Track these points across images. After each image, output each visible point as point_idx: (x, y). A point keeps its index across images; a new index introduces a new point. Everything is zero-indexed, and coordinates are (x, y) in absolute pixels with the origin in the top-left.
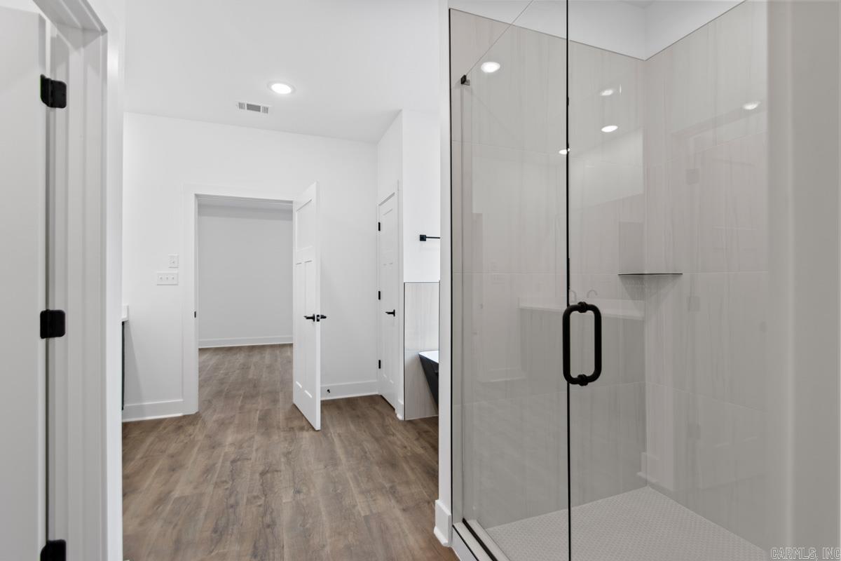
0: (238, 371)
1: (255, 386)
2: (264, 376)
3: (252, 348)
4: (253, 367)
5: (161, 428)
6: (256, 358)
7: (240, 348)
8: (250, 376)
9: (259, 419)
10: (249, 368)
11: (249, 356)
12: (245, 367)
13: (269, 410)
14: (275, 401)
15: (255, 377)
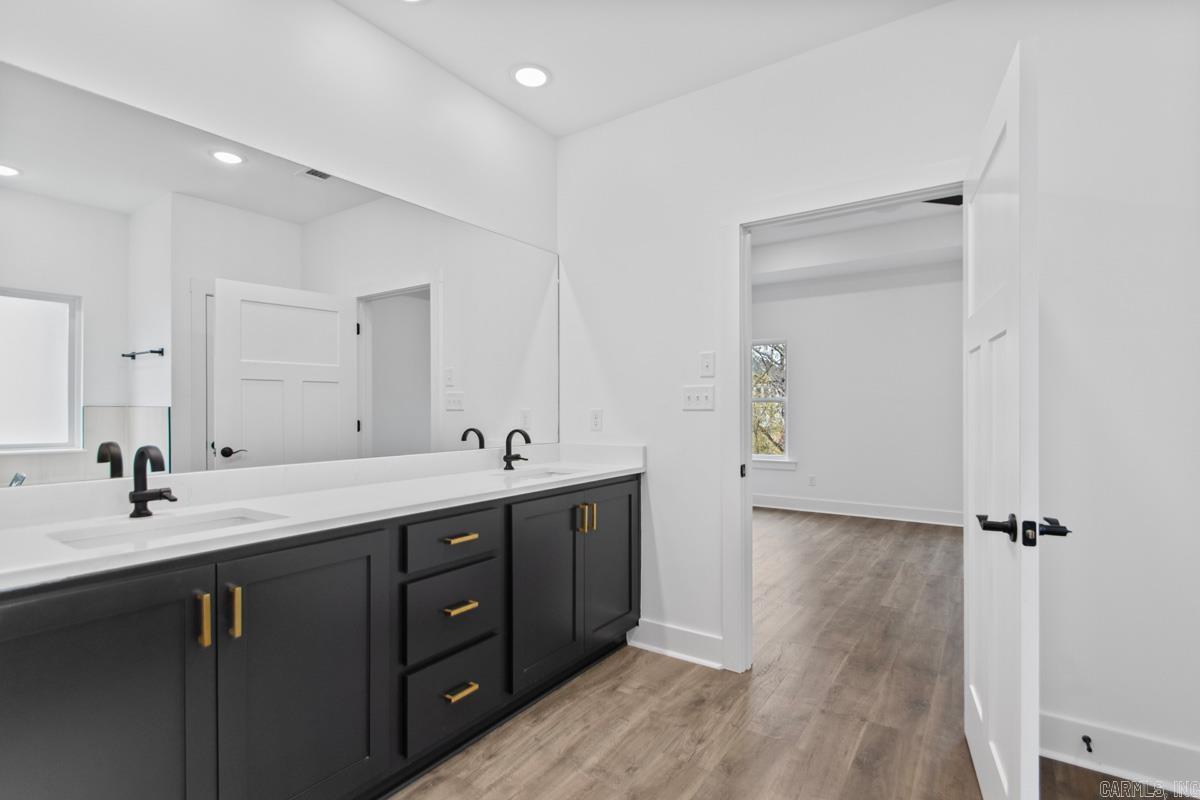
0: (867, 580)
1: (886, 635)
2: (914, 609)
3: (914, 528)
4: (899, 578)
5: (669, 693)
6: (914, 554)
7: (890, 525)
8: (886, 602)
9: (858, 762)
10: (891, 576)
11: (903, 546)
12: (884, 573)
13: (892, 733)
14: (917, 705)
15: (895, 606)
